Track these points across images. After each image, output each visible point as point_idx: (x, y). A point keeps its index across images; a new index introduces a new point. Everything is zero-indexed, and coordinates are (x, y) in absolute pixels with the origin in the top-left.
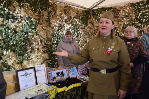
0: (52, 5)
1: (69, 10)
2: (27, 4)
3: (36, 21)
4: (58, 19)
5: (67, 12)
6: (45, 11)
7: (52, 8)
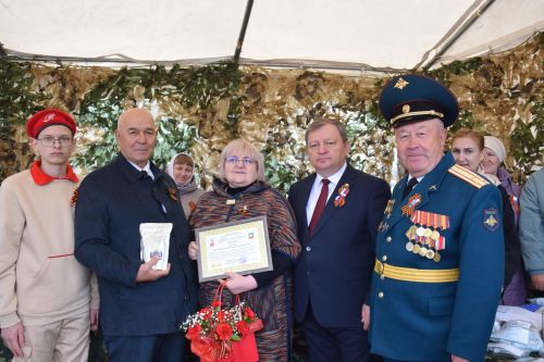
0: (248, 80)
1: (316, 87)
2: (170, 86)
3: (193, 130)
4: (269, 117)
5: (307, 93)
6: (222, 97)
7: (246, 86)
